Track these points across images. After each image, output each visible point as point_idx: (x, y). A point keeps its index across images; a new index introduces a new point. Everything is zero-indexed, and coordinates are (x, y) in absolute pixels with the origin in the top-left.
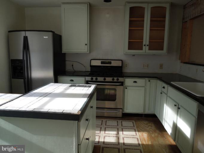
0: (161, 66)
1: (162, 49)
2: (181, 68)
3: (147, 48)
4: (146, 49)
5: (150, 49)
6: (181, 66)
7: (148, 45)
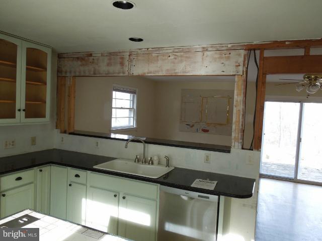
0: (34, 141)
1: (44, 116)
2: (62, 141)
3: (23, 114)
4: (20, 116)
5: (27, 117)
6: (62, 138)
7: (24, 110)
